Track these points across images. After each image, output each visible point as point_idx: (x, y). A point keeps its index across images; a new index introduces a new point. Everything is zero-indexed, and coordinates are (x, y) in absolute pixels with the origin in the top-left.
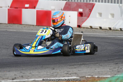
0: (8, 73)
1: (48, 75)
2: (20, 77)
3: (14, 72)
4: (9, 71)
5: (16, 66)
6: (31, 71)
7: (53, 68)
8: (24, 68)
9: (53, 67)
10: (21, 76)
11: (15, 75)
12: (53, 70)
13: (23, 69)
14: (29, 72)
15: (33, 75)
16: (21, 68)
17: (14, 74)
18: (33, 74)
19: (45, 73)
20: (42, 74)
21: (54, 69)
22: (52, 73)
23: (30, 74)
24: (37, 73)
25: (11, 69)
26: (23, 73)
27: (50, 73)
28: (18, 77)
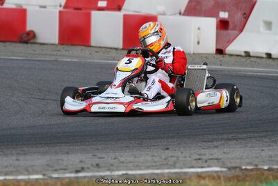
0: (64, 157)
1: (155, 162)
2: (92, 165)
3: (79, 155)
4: (68, 153)
5: (81, 142)
6: (117, 154)
7: (165, 147)
8: (100, 147)
9: (165, 143)
10: (95, 165)
11: (81, 161)
12: (167, 151)
13: (97, 149)
14: (112, 155)
15: (123, 162)
16: (94, 147)
17: (78, 160)
18: (122, 159)
19: (149, 158)
20: (142, 159)
21: (168, 149)
22: (165, 159)
23: (116, 160)
24: (131, 159)
25: (71, 147)
26: (100, 158)
27: (160, 157)
28: (89, 166)
